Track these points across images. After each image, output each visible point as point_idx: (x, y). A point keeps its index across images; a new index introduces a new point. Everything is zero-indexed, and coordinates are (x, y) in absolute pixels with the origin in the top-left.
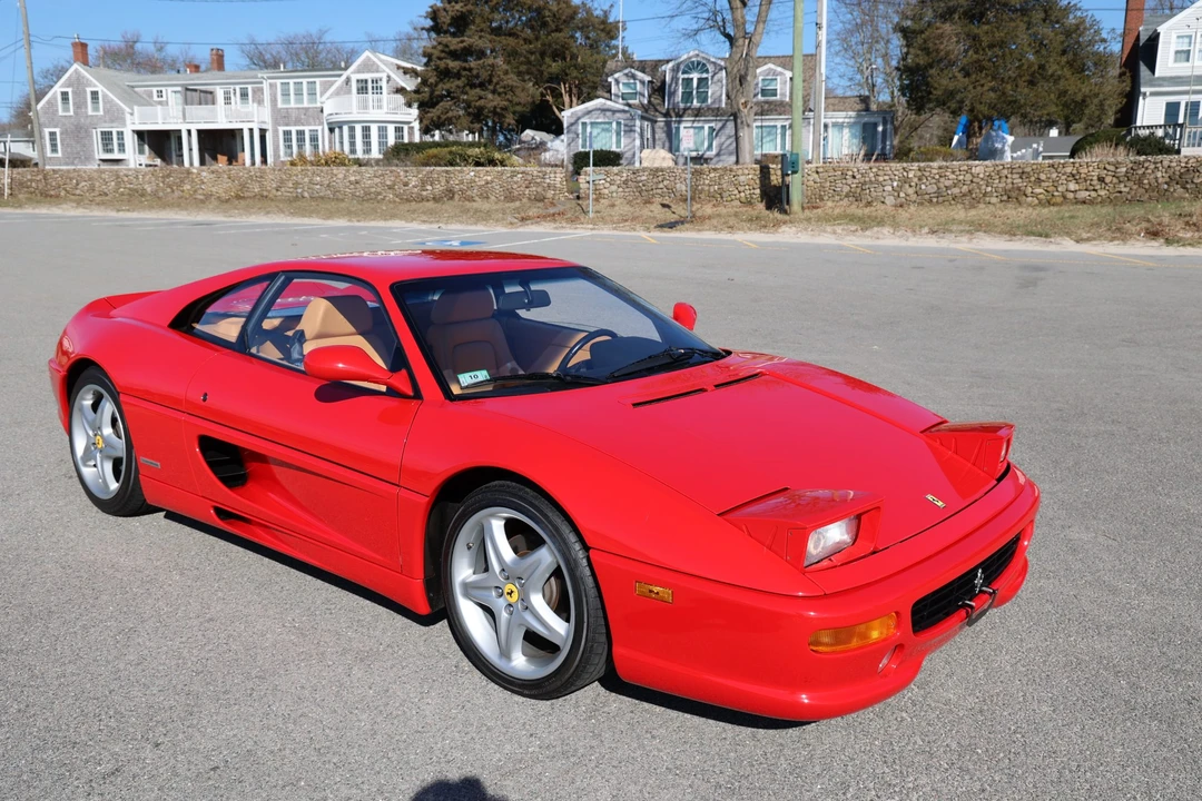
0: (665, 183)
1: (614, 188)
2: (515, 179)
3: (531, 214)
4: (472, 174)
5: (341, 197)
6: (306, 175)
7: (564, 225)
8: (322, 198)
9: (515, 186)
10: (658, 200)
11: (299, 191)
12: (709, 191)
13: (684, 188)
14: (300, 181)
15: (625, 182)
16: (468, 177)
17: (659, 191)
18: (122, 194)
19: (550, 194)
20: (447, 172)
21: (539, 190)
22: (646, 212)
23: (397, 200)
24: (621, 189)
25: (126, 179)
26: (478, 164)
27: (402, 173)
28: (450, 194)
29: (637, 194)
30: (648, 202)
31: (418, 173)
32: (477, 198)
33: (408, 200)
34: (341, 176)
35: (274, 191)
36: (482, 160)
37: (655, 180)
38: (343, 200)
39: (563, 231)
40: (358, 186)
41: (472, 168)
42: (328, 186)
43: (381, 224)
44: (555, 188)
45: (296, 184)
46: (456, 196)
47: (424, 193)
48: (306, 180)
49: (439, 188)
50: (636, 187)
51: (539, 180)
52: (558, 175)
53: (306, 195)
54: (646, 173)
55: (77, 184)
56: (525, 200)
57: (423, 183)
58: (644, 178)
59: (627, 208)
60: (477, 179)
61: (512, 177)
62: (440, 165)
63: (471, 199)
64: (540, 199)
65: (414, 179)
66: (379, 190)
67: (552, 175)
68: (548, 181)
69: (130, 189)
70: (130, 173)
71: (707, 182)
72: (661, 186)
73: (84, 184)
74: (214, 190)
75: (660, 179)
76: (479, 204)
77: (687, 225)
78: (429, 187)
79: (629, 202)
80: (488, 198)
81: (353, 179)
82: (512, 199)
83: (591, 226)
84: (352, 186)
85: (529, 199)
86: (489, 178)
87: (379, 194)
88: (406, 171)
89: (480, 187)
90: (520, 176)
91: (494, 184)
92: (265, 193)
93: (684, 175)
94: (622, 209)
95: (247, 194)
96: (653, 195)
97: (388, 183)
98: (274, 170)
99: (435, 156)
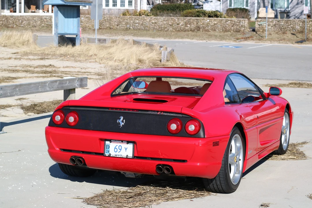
0: (292, 26)
1: (270, 27)
2: (227, 23)
3: (239, 37)
4: (208, 20)
5: (148, 29)
6: (132, 20)
7: (258, 41)
8: (139, 29)
9: (227, 26)
10: (288, 32)
11: (128, 26)
12: (309, 29)
13: (299, 28)
14: (128, 22)
15: (275, 25)
16: (206, 22)
17: (289, 29)
18: (43, 27)
19: (243, 29)
20: (197, 19)
21: (238, 27)
22: (285, 36)
23: (174, 30)
24: (273, 28)
25: (45, 20)
26: (209, 16)
27: (176, 20)
28: (198, 28)
29: (280, 30)
30: (284, 33)
31: (184, 20)
32: (210, 30)
33: (179, 31)
34: (148, 20)
35: (116, 26)
36: (212, 15)
37: (287, 24)
38: (149, 30)
39: (259, 44)
40: (156, 24)
41: (208, 18)
42: (142, 24)
43: (180, 40)
44: (245, 27)
45: (127, 23)
46: (201, 30)
47: (187, 28)
48: (132, 21)
49: (193, 26)
50: (279, 27)
51: (237, 24)
52: (246, 22)
53: (131, 28)
54: (283, 22)
55: (22, 22)
56: (232, 32)
57: (186, 24)
58: (282, 24)
59: (276, 35)
60: (210, 23)
61: (226, 22)
62: (193, 17)
63: (208, 31)
64: (238, 31)
65: (182, 22)
66: (166, 26)
67: (243, 22)
68: (242, 24)
69: (47, 25)
70: (48, 18)
71: (308, 26)
72: (290, 27)
73: (25, 22)
74: (87, 25)
75: (289, 24)
76: (212, 33)
77: (307, 42)
78: (189, 26)
79: (277, 33)
80: (215, 30)
81: (153, 21)
82: (226, 31)
83: (269, 42)
84: (153, 25)
85: (233, 31)
86: (216, 22)
87: (166, 28)
88: (179, 19)
89: (212, 26)
90: (229, 22)
91: (218, 25)
92: (112, 27)
93: (299, 23)
94: (275, 36)
95: (102, 27)
96: (286, 30)
97: (170, 23)
98: (116, 17)
99: (191, 13)
